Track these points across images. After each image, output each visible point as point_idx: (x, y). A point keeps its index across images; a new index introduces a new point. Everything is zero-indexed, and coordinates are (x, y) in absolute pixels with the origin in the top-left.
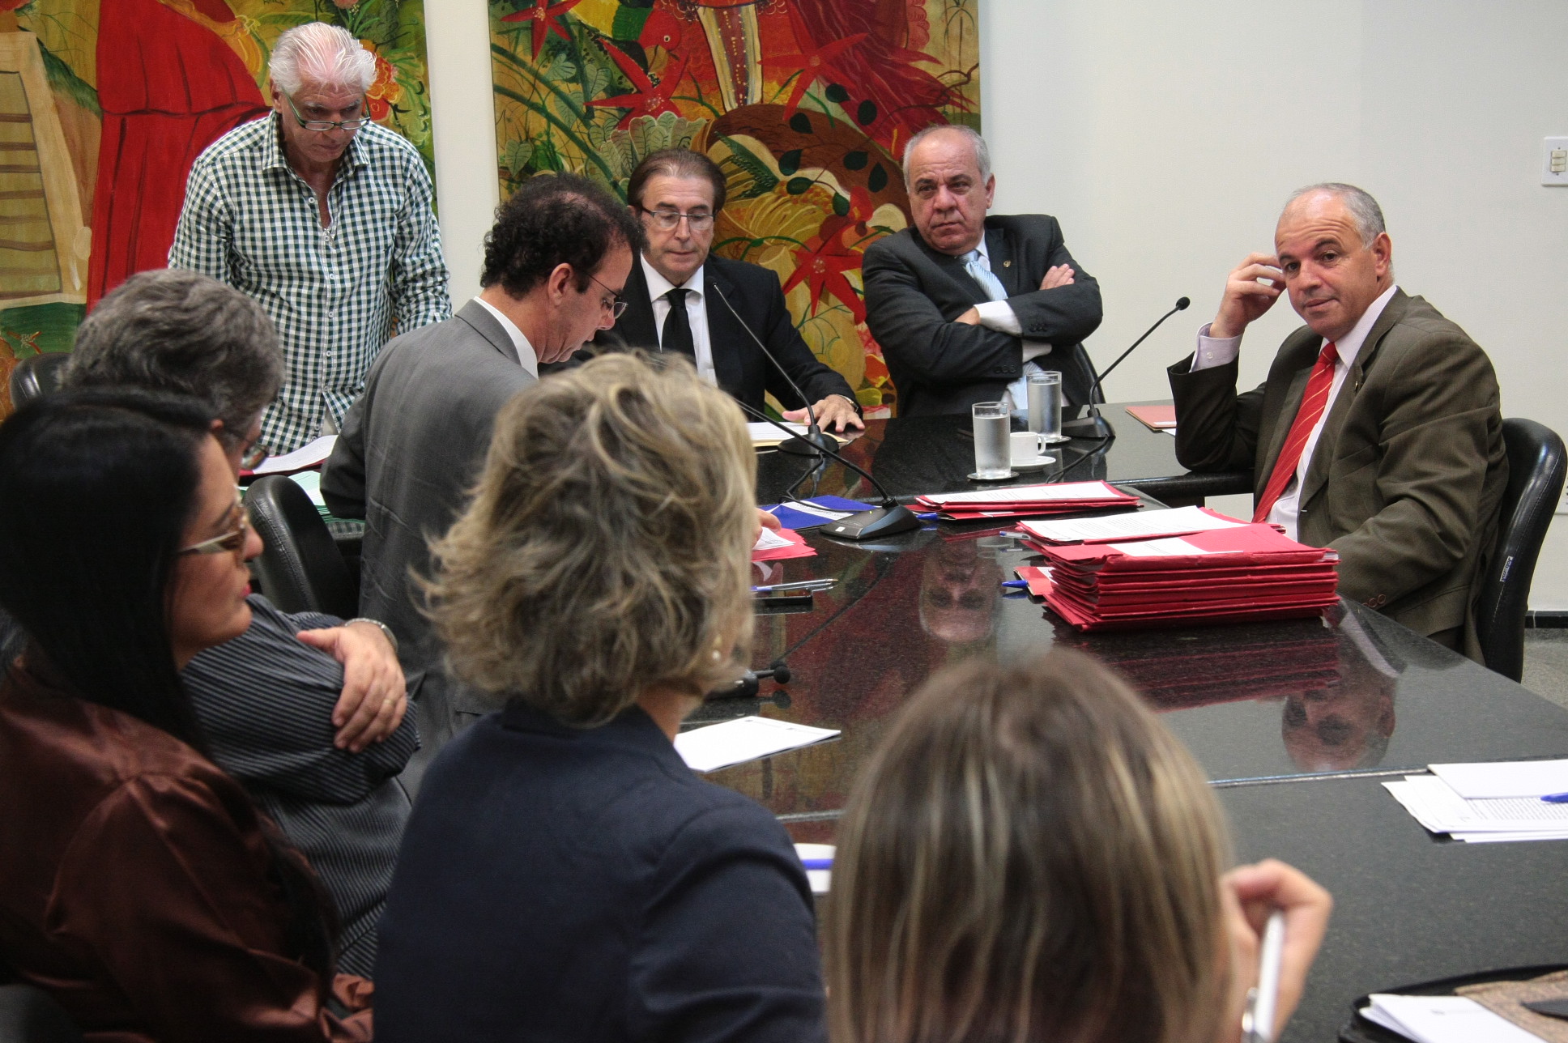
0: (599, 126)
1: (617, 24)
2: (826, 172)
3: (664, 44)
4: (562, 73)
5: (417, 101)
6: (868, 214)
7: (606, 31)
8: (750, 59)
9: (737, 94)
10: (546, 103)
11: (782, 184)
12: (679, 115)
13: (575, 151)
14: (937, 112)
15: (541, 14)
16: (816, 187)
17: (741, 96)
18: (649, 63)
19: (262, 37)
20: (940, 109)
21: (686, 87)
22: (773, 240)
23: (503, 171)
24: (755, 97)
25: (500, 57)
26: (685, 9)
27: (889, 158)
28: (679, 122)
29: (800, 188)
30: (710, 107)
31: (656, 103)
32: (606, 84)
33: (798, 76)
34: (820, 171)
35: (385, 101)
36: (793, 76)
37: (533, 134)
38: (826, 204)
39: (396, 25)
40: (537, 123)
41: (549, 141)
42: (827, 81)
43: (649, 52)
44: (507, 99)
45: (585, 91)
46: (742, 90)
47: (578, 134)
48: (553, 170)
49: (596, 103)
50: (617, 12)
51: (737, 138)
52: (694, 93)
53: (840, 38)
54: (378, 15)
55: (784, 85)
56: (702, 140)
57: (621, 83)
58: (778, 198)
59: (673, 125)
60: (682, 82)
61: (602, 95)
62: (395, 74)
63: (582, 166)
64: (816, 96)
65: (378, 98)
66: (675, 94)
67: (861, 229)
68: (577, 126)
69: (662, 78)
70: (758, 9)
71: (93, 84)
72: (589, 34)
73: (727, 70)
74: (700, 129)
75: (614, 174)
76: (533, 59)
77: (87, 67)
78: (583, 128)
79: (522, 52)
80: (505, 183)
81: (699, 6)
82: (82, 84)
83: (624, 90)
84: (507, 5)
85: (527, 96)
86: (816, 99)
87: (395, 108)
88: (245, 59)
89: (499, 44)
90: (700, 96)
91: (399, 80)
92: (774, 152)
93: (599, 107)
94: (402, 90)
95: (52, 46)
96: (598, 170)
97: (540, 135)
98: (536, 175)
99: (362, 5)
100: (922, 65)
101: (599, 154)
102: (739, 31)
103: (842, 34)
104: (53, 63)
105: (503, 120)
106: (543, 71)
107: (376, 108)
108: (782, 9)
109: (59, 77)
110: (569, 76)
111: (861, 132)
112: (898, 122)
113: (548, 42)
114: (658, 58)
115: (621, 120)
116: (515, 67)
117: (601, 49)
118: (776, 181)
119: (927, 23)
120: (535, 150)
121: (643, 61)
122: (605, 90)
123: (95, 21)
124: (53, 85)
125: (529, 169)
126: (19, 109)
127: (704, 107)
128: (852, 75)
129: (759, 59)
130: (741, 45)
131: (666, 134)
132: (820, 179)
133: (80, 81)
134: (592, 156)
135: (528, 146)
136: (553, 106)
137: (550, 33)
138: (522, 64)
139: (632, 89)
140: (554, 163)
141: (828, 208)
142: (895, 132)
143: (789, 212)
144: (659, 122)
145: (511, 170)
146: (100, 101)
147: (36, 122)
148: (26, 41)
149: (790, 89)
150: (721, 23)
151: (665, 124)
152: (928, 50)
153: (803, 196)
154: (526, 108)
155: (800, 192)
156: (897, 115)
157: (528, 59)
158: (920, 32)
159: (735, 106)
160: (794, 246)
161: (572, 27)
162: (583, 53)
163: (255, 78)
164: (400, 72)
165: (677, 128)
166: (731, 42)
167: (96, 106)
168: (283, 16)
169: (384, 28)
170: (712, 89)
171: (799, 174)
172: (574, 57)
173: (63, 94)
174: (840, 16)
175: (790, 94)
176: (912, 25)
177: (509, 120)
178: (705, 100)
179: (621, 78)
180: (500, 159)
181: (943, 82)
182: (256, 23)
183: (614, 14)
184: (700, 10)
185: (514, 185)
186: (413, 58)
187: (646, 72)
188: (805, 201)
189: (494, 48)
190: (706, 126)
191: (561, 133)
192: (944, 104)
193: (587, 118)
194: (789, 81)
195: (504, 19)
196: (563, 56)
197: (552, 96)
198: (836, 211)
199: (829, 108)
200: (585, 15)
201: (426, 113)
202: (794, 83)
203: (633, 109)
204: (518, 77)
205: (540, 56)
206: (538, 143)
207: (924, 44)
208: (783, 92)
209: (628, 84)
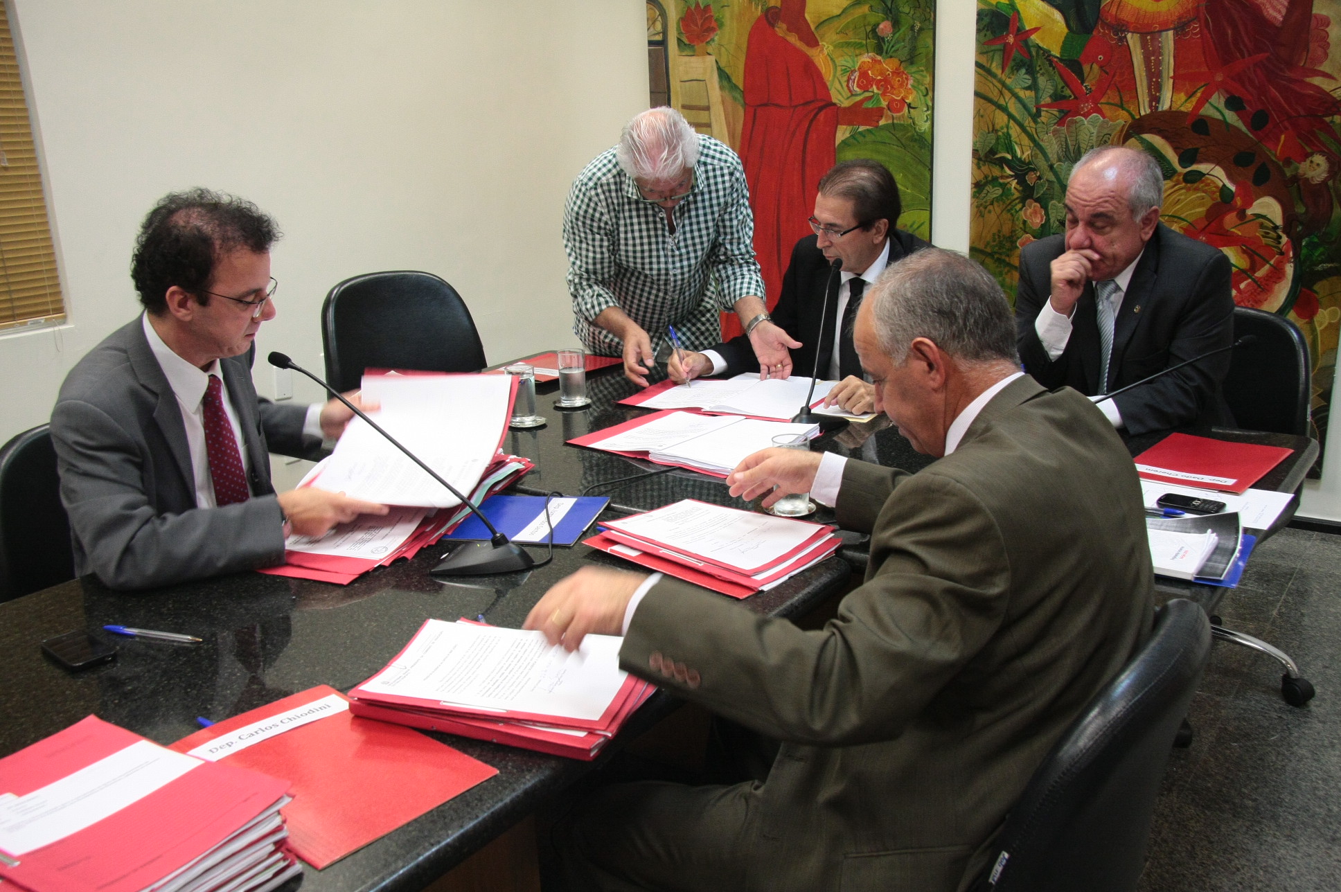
0: (1043, 123)
1: (1064, 48)
2: (1218, 168)
3: (1097, 62)
4: (1021, 82)
5: (923, 102)
6: (1250, 204)
7: (1056, 52)
8: (1165, 75)
9: (1150, 102)
10: (1009, 105)
11: (1180, 174)
12: (1104, 117)
13: (1026, 141)
14: (1324, 122)
15: (1011, 39)
16: (1208, 179)
17: (1154, 104)
18: (1085, 75)
19: (834, 57)
20: (1328, 119)
21: (1112, 96)
22: (1166, 218)
23: (975, 152)
24: (1165, 105)
25: (981, 71)
26: (1117, 35)
27: (1274, 159)
28: (1103, 122)
29: (1194, 178)
30: (1128, 111)
31: (1087, 107)
32: (1052, 92)
33: (1202, 89)
34: (1213, 166)
35: (903, 100)
36: (1199, 89)
37: (997, 127)
38: (1214, 193)
39: (913, 49)
40: (1001, 119)
41: (1008, 133)
42: (1227, 92)
43: (1086, 68)
44: (982, 101)
45: (1036, 97)
46: (1155, 99)
47: (1028, 128)
48: (1008, 153)
49: (1044, 106)
50: (1066, 38)
51: (1147, 136)
52: (1117, 100)
53: (1244, 57)
54: (904, 41)
55: (1190, 96)
56: (1120, 135)
57: (1062, 92)
58: (1175, 185)
59: (1098, 124)
60: (1109, 92)
61: (1048, 100)
62: (911, 82)
63: (1029, 152)
64: (1216, 105)
65: (899, 98)
66: (1102, 101)
67: (1242, 214)
68: (1028, 123)
69: (1093, 88)
70: (1176, 34)
71: (741, 86)
72: (1043, 54)
73: (1145, 83)
74: (1119, 129)
75: (1052, 159)
76: (1003, 72)
77: (739, 79)
78: (1032, 124)
79: (995, 67)
80: (976, 161)
81: (1128, 32)
82: (735, 87)
83: (1064, 97)
84: (989, 33)
85: (996, 99)
86: (1216, 108)
87: (909, 106)
88: (823, 71)
89: (980, 61)
90: (1122, 103)
91: (912, 86)
92: (1175, 149)
93: (1045, 109)
94: (915, 92)
95: (722, 65)
96: (1040, 156)
97: (1002, 128)
98: (997, 156)
99: (894, 34)
100: (1317, 81)
101: (1041, 143)
102: (1158, 52)
103: (1246, 55)
104: (723, 75)
105: (979, 115)
106: (1008, 81)
107: (897, 105)
108: (1196, 34)
109: (725, 83)
110: (1027, 85)
111: (1251, 136)
112: (1286, 128)
113: (1014, 60)
114: (1092, 73)
115: (1060, 119)
116: (989, 78)
117: (1051, 65)
118: (1175, 172)
119: (1328, 44)
120: (998, 138)
121: (1080, 74)
122: (1051, 96)
123: (745, 46)
124: (722, 88)
125: (992, 152)
126: (704, 103)
127: (1124, 112)
128: (1250, 89)
129: (1172, 74)
130: (1159, 63)
131: (1092, 130)
132: (1211, 173)
133: (735, 85)
134: (1037, 145)
135: (993, 136)
136: (1013, 107)
137: (1015, 53)
138: (994, 76)
139: (1070, 96)
140: (1010, 149)
141: (1215, 196)
142: (1283, 137)
143: (1183, 197)
144: (1088, 122)
145: (980, 152)
146: (744, 98)
147: (712, 109)
148: (710, 60)
149: (1194, 100)
150: (1144, 45)
151: (1093, 124)
152: (1325, 67)
153: (1196, 185)
154: (994, 108)
155: (1193, 182)
156: (1286, 124)
157: (999, 72)
158: (1320, 52)
159: (1148, 111)
160: (1184, 224)
161: (1032, 49)
162: (1038, 68)
163: (828, 84)
164: (914, 81)
165: (1101, 126)
166: (1151, 61)
167: (742, 101)
168: (846, 43)
169: (906, 51)
170: (1131, 98)
171: (1194, 167)
172: (1031, 72)
173: (727, 94)
174: (1246, 40)
175: (1194, 103)
176: (1312, 46)
177: (982, 116)
178: (1125, 106)
179: (1063, 87)
180: (974, 144)
181: (1335, 96)
182: (831, 48)
183: (1063, 39)
184: (1129, 36)
185: (981, 162)
186: (922, 71)
187: (1083, 82)
188: (1197, 189)
189: (978, 65)
190: (1124, 126)
191: (1017, 128)
192: (1332, 115)
193: (1035, 117)
194: (1194, 93)
195: (985, 44)
196: (1023, 71)
197: (1013, 99)
198: (1221, 199)
199: (1227, 116)
200: (1042, 40)
201: (928, 110)
202: (1199, 95)
203: (1069, 111)
204: (991, 85)
205: (1007, 70)
206: (1000, 133)
207: (1322, 62)
208: (1189, 101)
209: (1068, 92)
